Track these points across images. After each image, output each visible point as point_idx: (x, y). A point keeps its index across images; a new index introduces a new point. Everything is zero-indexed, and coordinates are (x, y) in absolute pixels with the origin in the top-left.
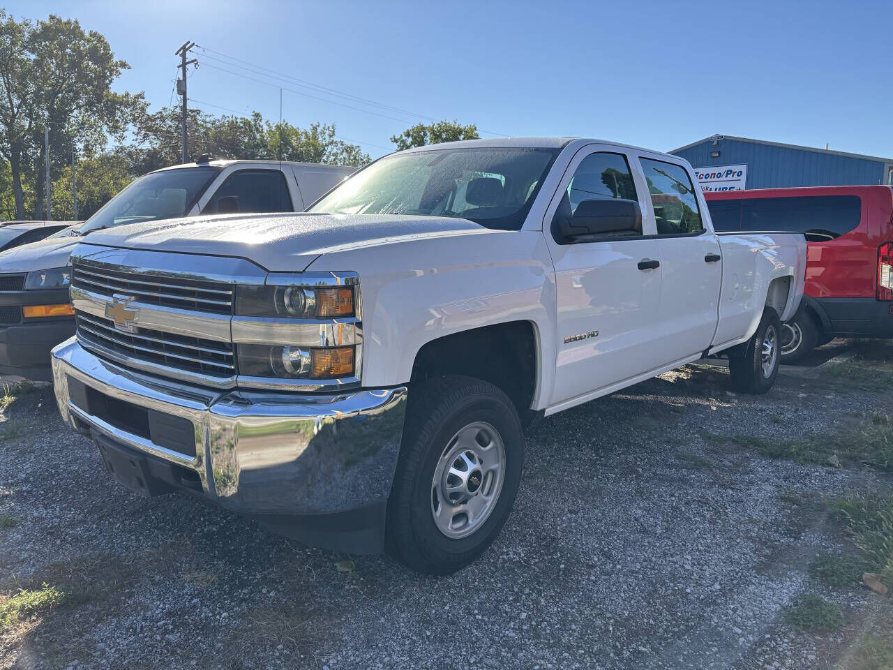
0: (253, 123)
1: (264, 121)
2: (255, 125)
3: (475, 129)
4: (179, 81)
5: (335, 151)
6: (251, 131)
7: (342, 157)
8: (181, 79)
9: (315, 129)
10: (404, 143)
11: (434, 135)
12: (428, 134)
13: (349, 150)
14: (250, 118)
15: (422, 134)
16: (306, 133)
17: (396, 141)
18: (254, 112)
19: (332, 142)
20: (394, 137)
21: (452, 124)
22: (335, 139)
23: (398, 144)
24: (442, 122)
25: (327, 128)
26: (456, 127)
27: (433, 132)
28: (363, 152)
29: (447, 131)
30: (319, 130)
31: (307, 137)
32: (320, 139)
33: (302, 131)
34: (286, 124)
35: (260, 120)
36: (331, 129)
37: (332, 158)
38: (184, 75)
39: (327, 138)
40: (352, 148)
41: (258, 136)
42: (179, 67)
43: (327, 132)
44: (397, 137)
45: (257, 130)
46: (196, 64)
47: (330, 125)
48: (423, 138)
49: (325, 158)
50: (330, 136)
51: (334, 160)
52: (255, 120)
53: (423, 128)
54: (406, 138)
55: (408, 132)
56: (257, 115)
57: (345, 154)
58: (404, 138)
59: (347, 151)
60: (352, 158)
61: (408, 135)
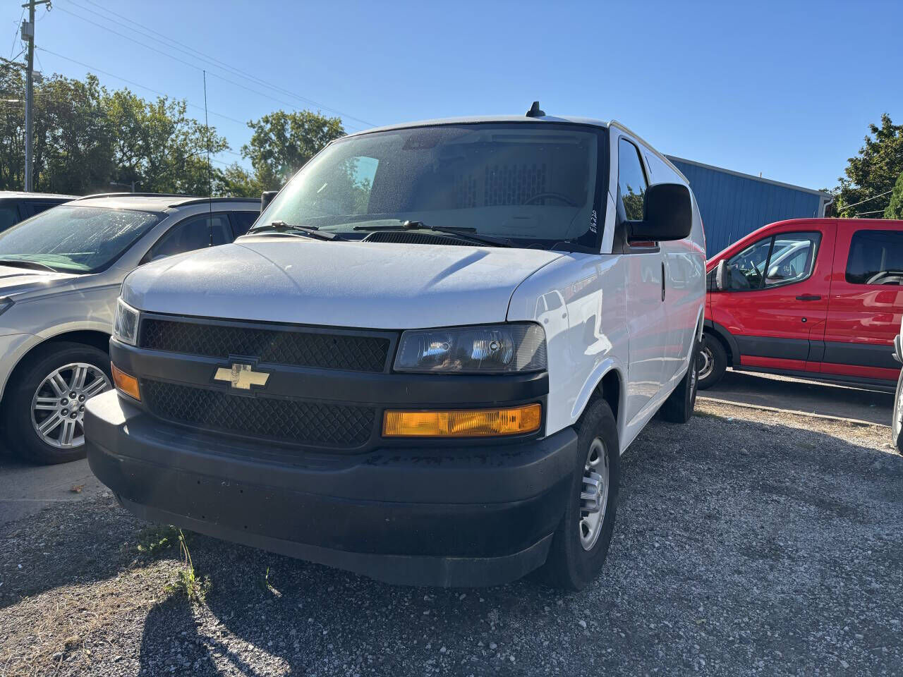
0: (87, 86)
1: (100, 86)
2: (90, 90)
3: (340, 121)
4: (24, 23)
5: (185, 129)
6: (85, 96)
7: (193, 137)
8: (28, 21)
9: (162, 102)
10: (262, 130)
11: (296, 123)
12: (290, 122)
13: (204, 130)
14: (84, 80)
15: (282, 121)
16: (151, 106)
17: (253, 126)
18: (89, 74)
19: (183, 120)
20: (251, 121)
21: (316, 114)
22: (186, 116)
23: (256, 129)
24: (304, 111)
25: (176, 103)
26: (320, 118)
27: (294, 121)
28: (219, 135)
29: (310, 121)
30: (167, 104)
31: (153, 110)
32: (168, 114)
33: (147, 102)
34: (129, 93)
35: (97, 84)
36: (181, 104)
37: (182, 137)
38: (32, 16)
39: (177, 115)
40: (206, 129)
41: (94, 103)
42: (24, 6)
43: (177, 108)
44: (255, 122)
45: (92, 95)
46: (48, 5)
47: (181, 100)
48: (283, 126)
49: (173, 136)
50: (181, 113)
51: (185, 140)
52: (90, 83)
53: (284, 116)
54: (265, 124)
55: (267, 117)
56: (93, 78)
57: (197, 135)
58: (262, 124)
59: (200, 131)
60: (205, 139)
61: (267, 121)
